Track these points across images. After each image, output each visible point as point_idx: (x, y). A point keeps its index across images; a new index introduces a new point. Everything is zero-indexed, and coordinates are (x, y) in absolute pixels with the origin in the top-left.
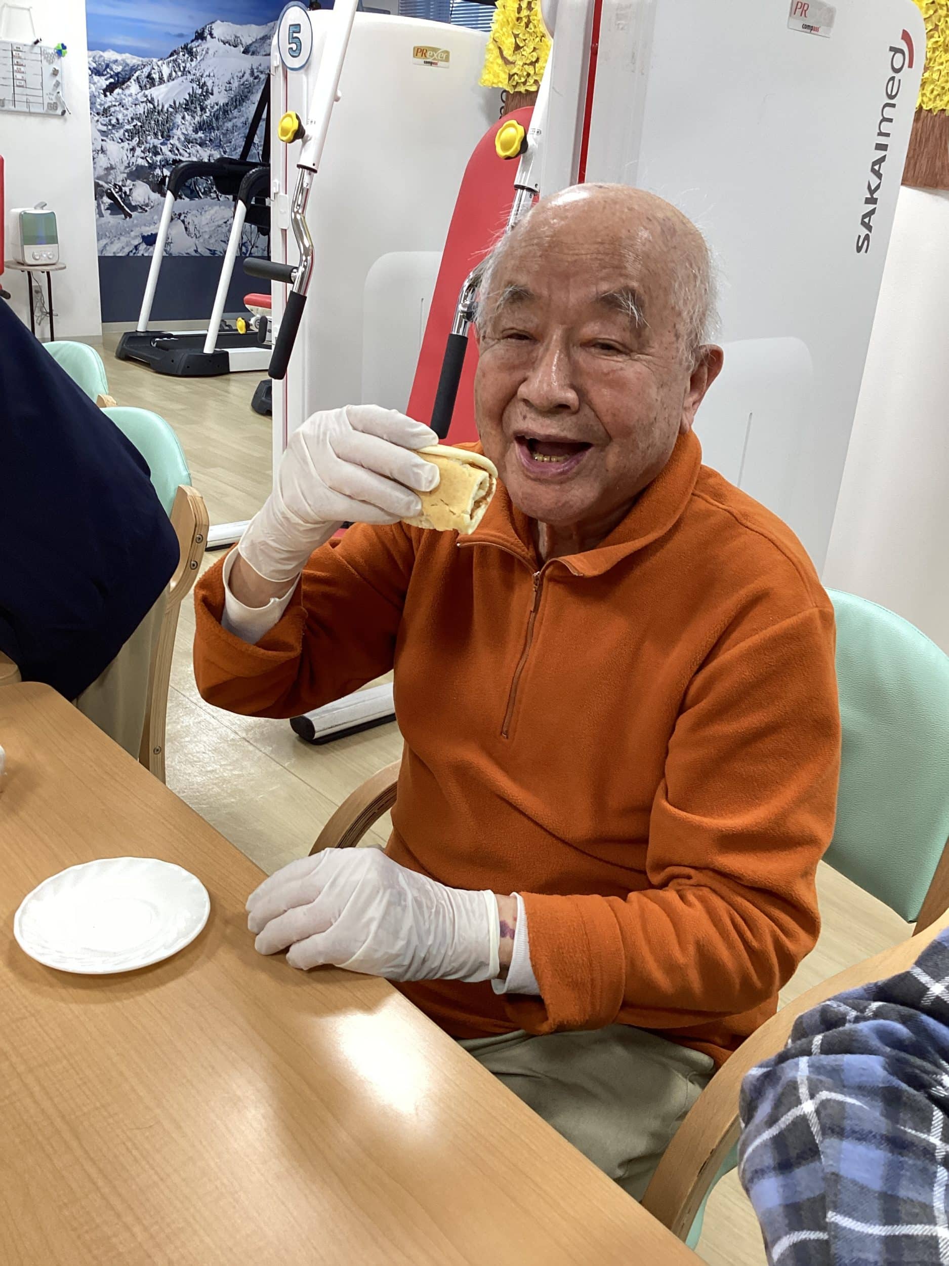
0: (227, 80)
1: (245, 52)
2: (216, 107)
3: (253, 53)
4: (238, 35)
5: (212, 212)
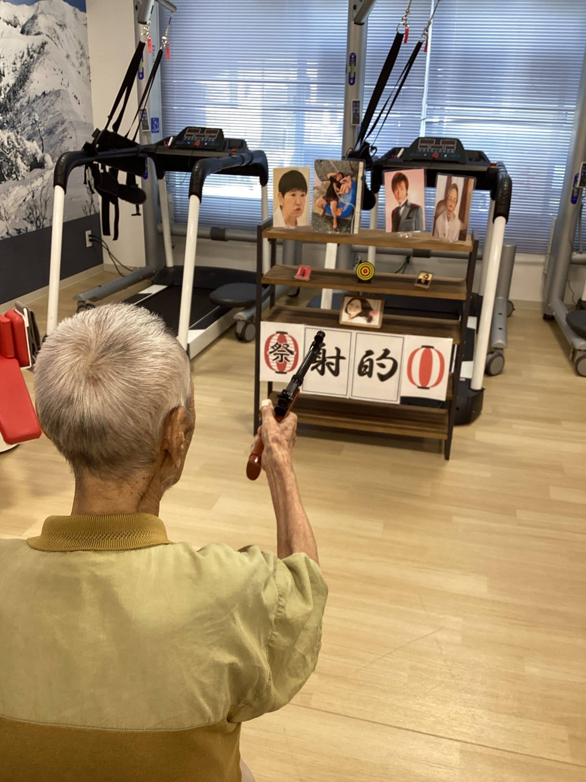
0: (12, 61)
1: (22, 32)
2: (8, 89)
3: (27, 34)
4: (17, 16)
5: (15, 192)
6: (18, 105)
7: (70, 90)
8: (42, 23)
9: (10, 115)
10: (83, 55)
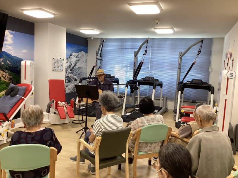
0: (74, 62)
2: (72, 67)
3: (77, 58)
4: (75, 55)
5: (71, 85)
6: (74, 70)
7: (83, 67)
8: (80, 56)
9: (72, 71)
10: (86, 61)
